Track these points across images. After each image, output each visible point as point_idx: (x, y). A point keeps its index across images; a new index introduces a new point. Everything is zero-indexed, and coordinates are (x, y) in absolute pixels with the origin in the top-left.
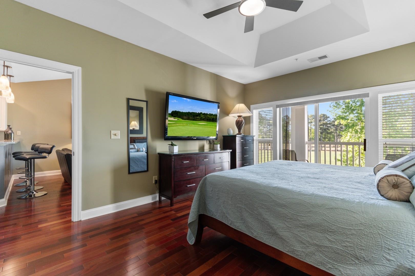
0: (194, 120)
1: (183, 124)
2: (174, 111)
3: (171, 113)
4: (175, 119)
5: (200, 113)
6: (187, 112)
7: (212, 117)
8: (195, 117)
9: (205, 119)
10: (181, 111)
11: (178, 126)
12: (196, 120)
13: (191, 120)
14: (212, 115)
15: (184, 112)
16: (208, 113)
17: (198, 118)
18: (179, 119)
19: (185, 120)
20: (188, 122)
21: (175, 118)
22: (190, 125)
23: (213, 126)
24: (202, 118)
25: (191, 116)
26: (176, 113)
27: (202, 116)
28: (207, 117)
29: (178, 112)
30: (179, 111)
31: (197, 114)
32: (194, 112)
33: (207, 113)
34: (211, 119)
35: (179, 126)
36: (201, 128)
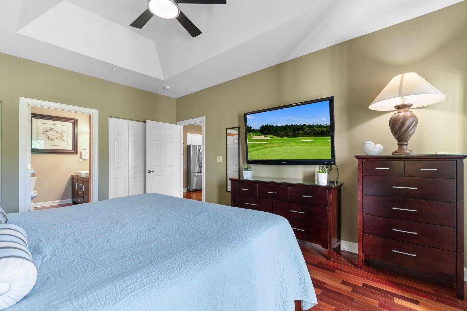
0: (294, 136)
1: (278, 143)
2: (264, 125)
3: (259, 129)
4: (266, 137)
5: (302, 125)
6: (284, 125)
7: (322, 129)
8: (296, 132)
9: (311, 133)
10: (275, 125)
11: (272, 147)
12: (298, 137)
13: (290, 136)
14: (320, 126)
15: (279, 125)
16: (315, 125)
17: (300, 132)
18: (272, 137)
19: (282, 137)
20: (285, 140)
21: (266, 135)
22: (290, 144)
23: (323, 142)
24: (307, 131)
25: (290, 131)
26: (268, 129)
27: (306, 129)
28: (313, 131)
29: (270, 126)
30: (272, 125)
31: (298, 127)
32: (293, 124)
33: (313, 125)
34: (320, 133)
35: (274, 147)
36: (306, 147)
